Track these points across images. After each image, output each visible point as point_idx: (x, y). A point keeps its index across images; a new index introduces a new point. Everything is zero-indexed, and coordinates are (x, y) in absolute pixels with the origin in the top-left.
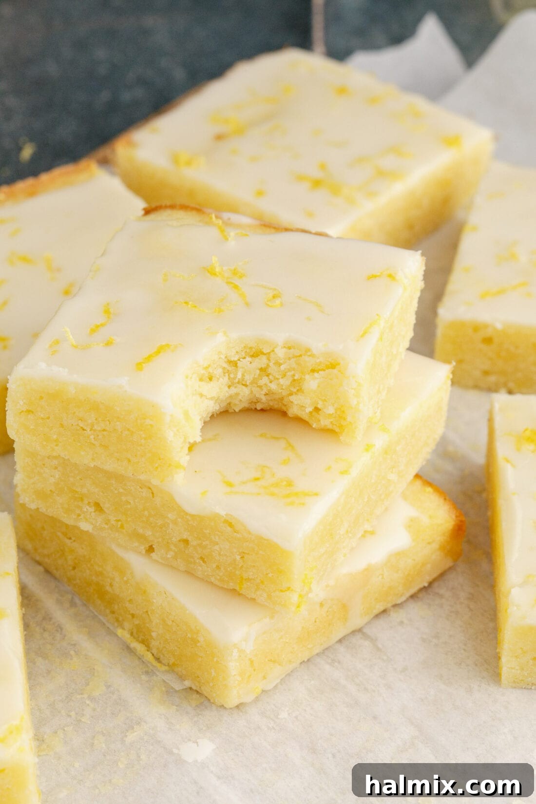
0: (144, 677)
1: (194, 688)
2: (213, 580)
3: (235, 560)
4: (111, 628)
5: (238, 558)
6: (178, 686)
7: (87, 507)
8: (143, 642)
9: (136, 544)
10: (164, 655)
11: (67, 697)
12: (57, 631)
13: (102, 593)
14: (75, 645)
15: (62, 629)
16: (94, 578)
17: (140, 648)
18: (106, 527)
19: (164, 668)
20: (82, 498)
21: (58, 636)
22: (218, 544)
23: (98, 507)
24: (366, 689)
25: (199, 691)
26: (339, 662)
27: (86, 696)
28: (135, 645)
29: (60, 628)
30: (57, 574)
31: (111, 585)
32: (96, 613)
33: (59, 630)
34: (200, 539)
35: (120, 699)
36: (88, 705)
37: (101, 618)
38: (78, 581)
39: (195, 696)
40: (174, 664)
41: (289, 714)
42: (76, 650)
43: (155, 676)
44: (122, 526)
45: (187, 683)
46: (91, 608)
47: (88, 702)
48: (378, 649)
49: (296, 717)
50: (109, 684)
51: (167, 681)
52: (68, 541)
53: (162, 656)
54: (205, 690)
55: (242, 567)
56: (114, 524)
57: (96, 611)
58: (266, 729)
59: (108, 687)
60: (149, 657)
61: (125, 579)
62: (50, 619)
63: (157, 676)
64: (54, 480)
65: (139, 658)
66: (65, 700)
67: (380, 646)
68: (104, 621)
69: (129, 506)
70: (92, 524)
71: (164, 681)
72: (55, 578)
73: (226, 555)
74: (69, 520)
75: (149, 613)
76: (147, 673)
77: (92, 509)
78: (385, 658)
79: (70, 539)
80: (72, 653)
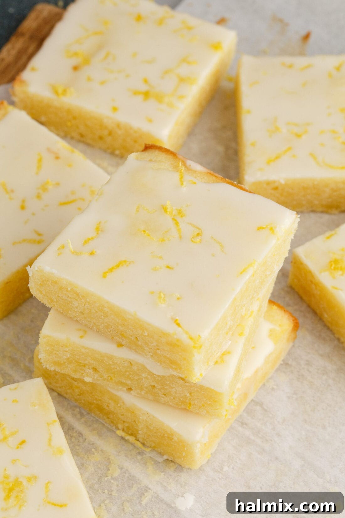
0: (139, 457)
1: (170, 459)
2: (171, 404)
3: (186, 395)
4: (109, 427)
5: (188, 395)
6: (160, 460)
7: (88, 370)
8: (131, 435)
9: (121, 387)
10: (147, 442)
11: (99, 480)
12: (80, 436)
13: (100, 409)
14: (93, 444)
15: (82, 435)
16: (95, 401)
17: (131, 439)
18: (101, 379)
19: (150, 449)
20: (84, 366)
21: (81, 439)
22: (174, 388)
23: (95, 369)
24: (267, 441)
25: (173, 460)
26: (246, 424)
27: (109, 477)
28: (128, 437)
29: (80, 434)
30: (67, 396)
31: (108, 406)
32: (97, 418)
33: (80, 435)
34: (163, 386)
35: (130, 476)
36: (113, 483)
37: (101, 421)
38: (83, 401)
39: (172, 464)
40: (155, 447)
41: (228, 467)
42: (95, 447)
43: (144, 455)
44: (111, 379)
45: (165, 457)
46: (93, 415)
47: (112, 481)
48: (266, 411)
49: (233, 468)
50: (121, 467)
51: (153, 457)
52: (74, 382)
53: (146, 442)
54: (178, 461)
55: (190, 398)
56: (106, 378)
57: (97, 417)
58: (218, 479)
59: (121, 469)
60: (139, 444)
61: (119, 405)
62: (73, 429)
63: (145, 454)
64: (66, 357)
65: (132, 444)
66: (98, 482)
67: (266, 408)
68: (104, 423)
69: (116, 370)
70: (92, 378)
71: (151, 457)
72: (65, 398)
73: (179, 393)
74: (76, 376)
75: (137, 422)
76: (139, 453)
77: (91, 371)
78: (271, 415)
79: (76, 381)
80: (93, 450)
